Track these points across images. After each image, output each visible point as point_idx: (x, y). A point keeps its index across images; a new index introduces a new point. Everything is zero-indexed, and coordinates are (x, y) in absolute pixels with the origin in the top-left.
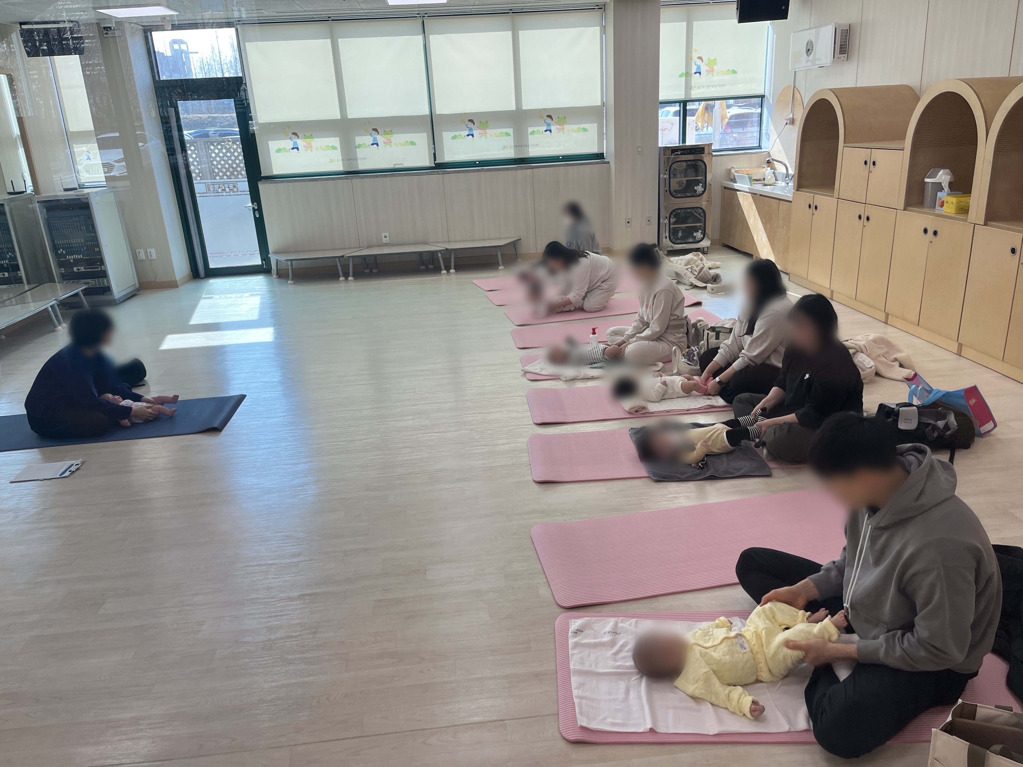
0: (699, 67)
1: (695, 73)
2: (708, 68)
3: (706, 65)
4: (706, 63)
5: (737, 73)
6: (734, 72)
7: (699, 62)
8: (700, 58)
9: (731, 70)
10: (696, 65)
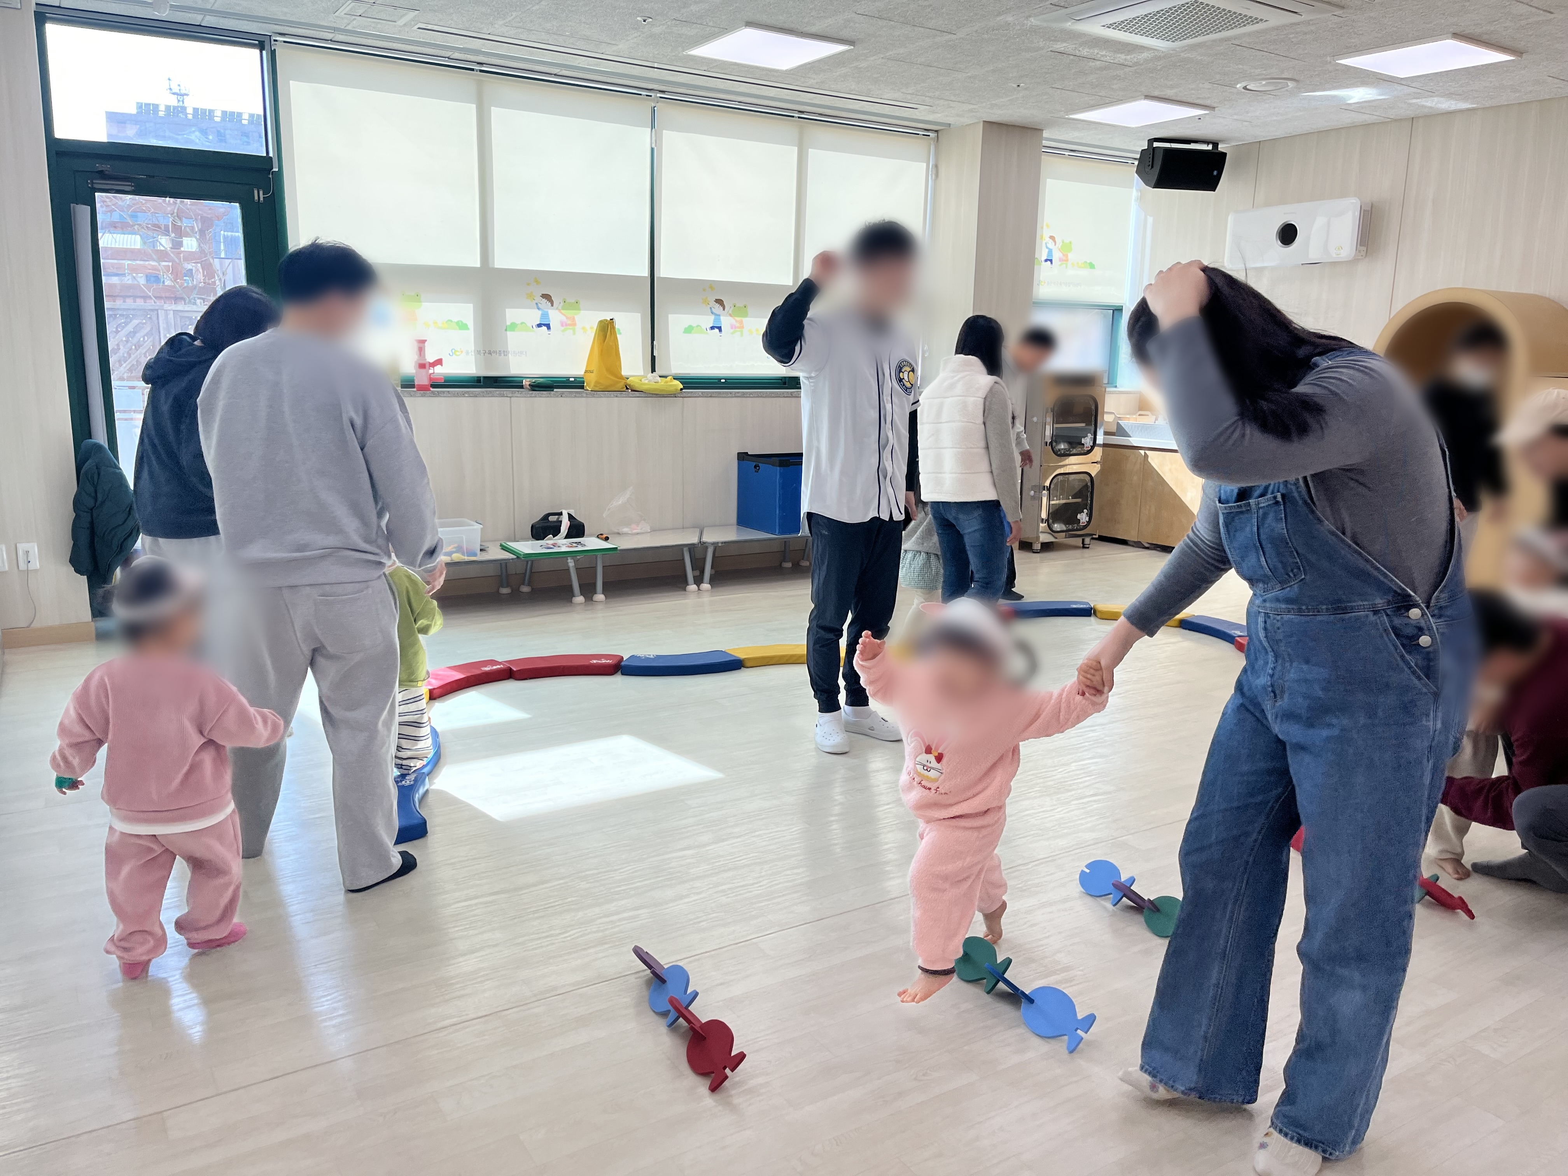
0: (1050, 252)
1: (1046, 261)
2: (1061, 255)
3: (1059, 250)
4: (1060, 247)
5: (1094, 268)
6: (1092, 266)
7: (1051, 245)
8: (1052, 238)
9: (1089, 262)
10: (1047, 248)
